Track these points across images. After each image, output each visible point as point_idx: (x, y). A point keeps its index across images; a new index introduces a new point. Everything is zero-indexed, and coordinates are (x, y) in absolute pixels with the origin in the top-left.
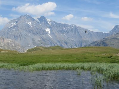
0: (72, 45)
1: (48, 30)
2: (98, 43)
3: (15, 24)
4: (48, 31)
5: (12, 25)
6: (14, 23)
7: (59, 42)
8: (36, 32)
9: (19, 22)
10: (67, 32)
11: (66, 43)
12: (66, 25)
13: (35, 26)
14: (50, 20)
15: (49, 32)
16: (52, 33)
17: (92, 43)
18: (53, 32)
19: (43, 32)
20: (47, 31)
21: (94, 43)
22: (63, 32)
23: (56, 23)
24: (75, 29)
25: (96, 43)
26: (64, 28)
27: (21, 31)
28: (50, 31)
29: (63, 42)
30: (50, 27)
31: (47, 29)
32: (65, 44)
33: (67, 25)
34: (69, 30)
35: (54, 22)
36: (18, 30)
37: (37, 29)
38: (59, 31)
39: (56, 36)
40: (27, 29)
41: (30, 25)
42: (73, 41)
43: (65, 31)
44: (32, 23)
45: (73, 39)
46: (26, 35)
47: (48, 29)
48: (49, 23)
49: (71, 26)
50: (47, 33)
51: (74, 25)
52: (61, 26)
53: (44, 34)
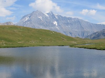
0: (76, 35)
1: (55, 23)
2: (99, 33)
3: (28, 18)
4: (55, 24)
6: (27, 17)
7: (65, 32)
8: (46, 25)
9: (32, 16)
10: (71, 24)
11: (71, 33)
12: (70, 19)
13: (45, 20)
14: (57, 14)
15: (57, 25)
16: (59, 25)
17: (93, 34)
18: (60, 24)
19: (52, 24)
20: (54, 23)
21: (95, 33)
22: (67, 24)
24: (78, 21)
25: (97, 34)
26: (69, 21)
27: (34, 24)
28: (57, 23)
29: (68, 33)
30: (57, 21)
31: (54, 22)
32: (70, 34)
33: (71, 18)
34: (73, 22)
35: (60, 16)
36: (31, 23)
37: (47, 22)
38: (65, 23)
39: (62, 28)
40: (39, 22)
41: (41, 19)
42: (76, 32)
43: (69, 24)
44: (43, 18)
45: (76, 30)
46: (38, 27)
47: (55, 22)
48: (56, 17)
49: (74, 19)
50: (55, 25)
51: (77, 18)
52: (66, 20)
53: (52, 26)
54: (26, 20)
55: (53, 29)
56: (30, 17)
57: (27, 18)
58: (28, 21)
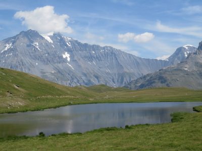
0: (107, 79)
1: (66, 55)
2: (151, 77)
3: (11, 45)
4: (66, 58)
5: (6, 46)
6: (9, 44)
7: (85, 75)
8: (47, 59)
9: (18, 42)
10: (98, 58)
11: (97, 77)
12: (95, 48)
13: (46, 50)
14: (69, 39)
15: (69, 59)
16: (73, 61)
17: (141, 78)
18: (76, 58)
19: (59, 58)
20: (64, 56)
21: (145, 77)
22: (91, 58)
23: (79, 44)
24: (112, 53)
25: (148, 78)
26: (94, 52)
27: (22, 58)
28: (70, 57)
29: (92, 76)
30: (69, 51)
31: (64, 54)
32: (96, 79)
33: (98, 47)
34: (102, 55)
35: (76, 41)
36: (16, 55)
37: (48, 54)
38: (86, 57)
39: (80, 66)
40: (31, 54)
41: (37, 47)
42: (108, 74)
43: (94, 58)
44: (41, 44)
45: (108, 71)
46: (31, 63)
47: (66, 53)
48: (67, 43)
49: (104, 48)
50: (65, 60)
51: (110, 47)
52: (88, 49)
53: (60, 63)
54: (6, 49)
55: (62, 68)
56: (13, 43)
57: (7, 45)
58: (10, 50)
